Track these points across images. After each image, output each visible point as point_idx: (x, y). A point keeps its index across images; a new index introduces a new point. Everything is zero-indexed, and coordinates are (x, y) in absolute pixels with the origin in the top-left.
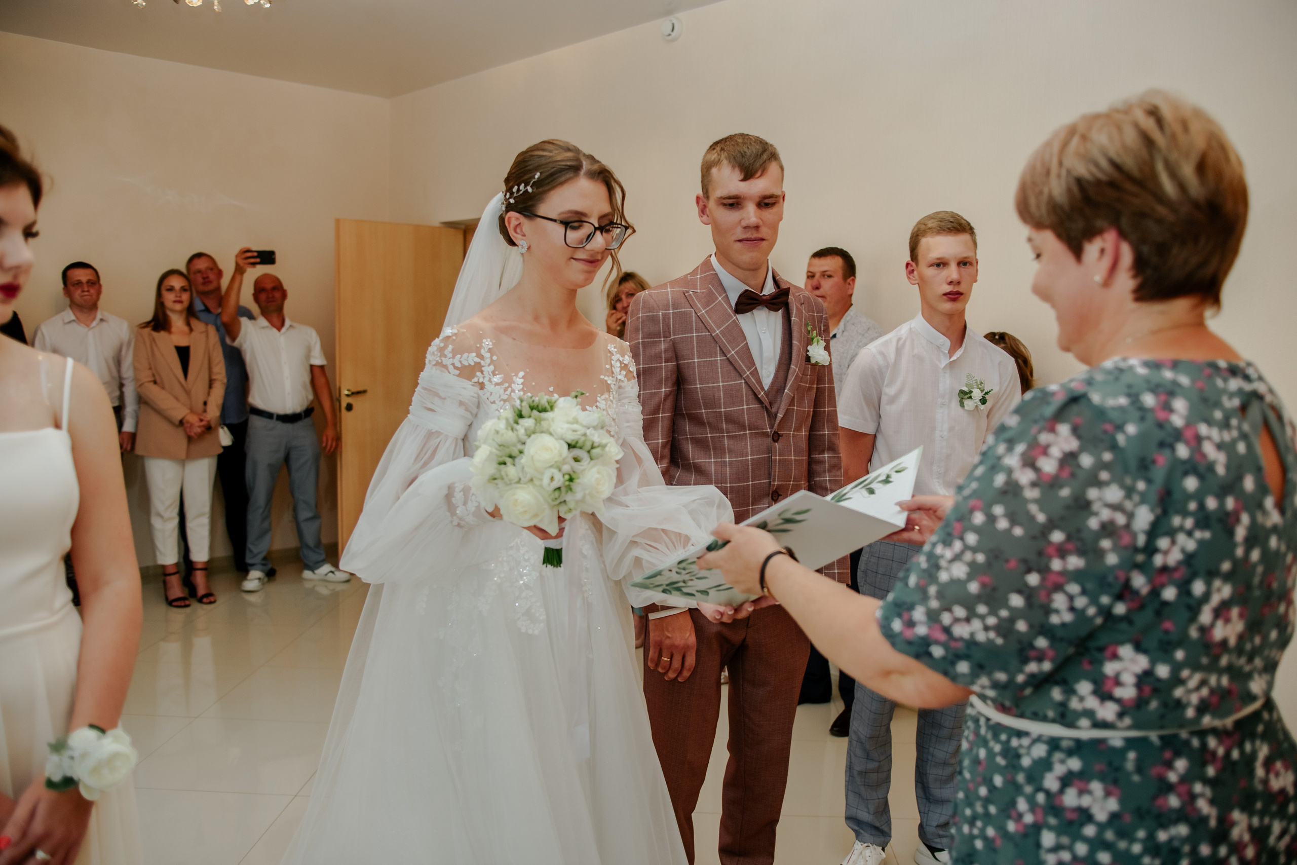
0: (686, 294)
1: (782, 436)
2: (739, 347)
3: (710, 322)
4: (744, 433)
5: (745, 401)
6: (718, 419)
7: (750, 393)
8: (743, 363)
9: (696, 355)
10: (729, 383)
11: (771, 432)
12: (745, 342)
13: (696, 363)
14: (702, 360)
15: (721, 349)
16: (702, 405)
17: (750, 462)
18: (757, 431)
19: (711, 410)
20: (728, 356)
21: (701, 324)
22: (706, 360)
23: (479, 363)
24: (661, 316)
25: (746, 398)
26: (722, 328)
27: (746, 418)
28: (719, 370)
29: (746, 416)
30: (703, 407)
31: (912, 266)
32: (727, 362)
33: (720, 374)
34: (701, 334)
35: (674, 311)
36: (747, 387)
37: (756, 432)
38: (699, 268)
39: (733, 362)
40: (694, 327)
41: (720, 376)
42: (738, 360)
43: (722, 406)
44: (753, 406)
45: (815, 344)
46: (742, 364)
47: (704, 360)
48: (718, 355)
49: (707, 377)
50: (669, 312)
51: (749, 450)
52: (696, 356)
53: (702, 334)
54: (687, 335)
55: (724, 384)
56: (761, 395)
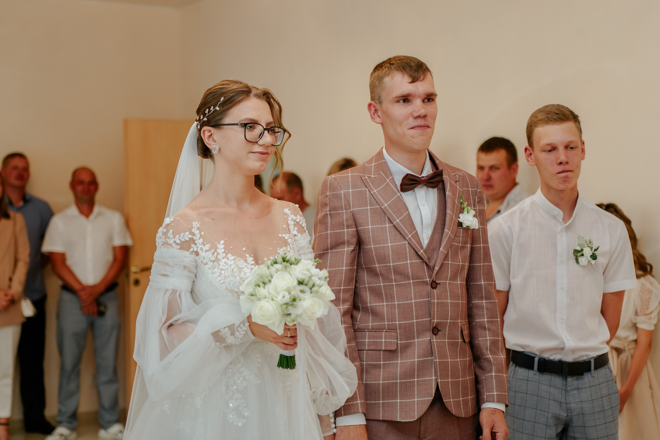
0: (363, 178)
1: (440, 284)
2: (402, 217)
3: (380, 198)
4: (409, 282)
5: (408, 257)
6: (388, 271)
7: (413, 250)
8: (406, 228)
9: (370, 223)
10: (395, 244)
11: (430, 281)
12: (407, 212)
13: (370, 229)
14: (375, 226)
15: (389, 218)
16: (376, 261)
17: (414, 305)
18: (419, 280)
19: (382, 265)
20: (394, 224)
21: (373, 199)
22: (377, 226)
23: (192, 238)
24: (342, 194)
25: (410, 255)
26: (389, 202)
27: (410, 270)
28: (388, 234)
29: (409, 269)
30: (376, 263)
31: (529, 150)
32: (394, 228)
33: (389, 237)
34: (373, 207)
35: (353, 190)
36: (410, 247)
37: (418, 281)
38: (374, 158)
39: (398, 228)
40: (368, 202)
41: (389, 238)
42: (402, 226)
43: (391, 262)
44: (414, 261)
45: (465, 212)
46: (405, 229)
47: (376, 226)
48: (387, 223)
49: (379, 239)
50: (349, 191)
51: (413, 295)
52: (370, 224)
53: (375, 207)
54: (362, 208)
55: (392, 244)
56: (421, 252)
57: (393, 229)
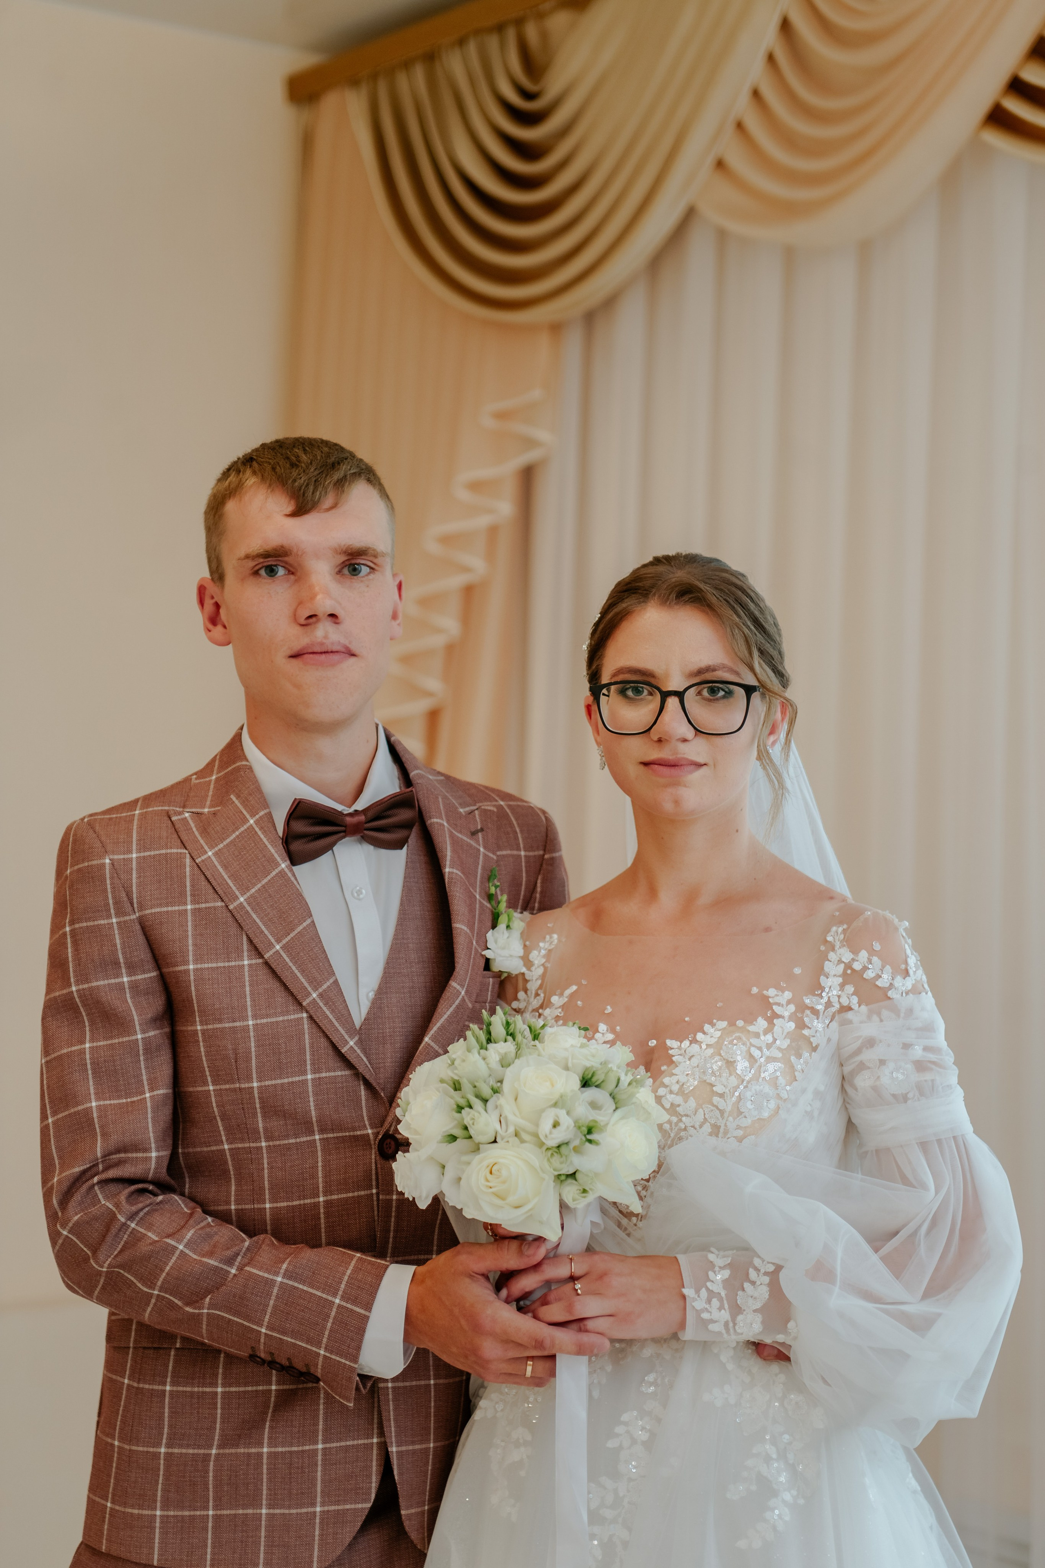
0: (174, 818)
2: (292, 935)
3: (226, 877)
4: (308, 1138)
5: (308, 1062)
6: (246, 1106)
7: (323, 1042)
8: (303, 972)
9: (191, 953)
10: (269, 1020)
11: (376, 1135)
12: (309, 921)
13: (192, 973)
14: (206, 966)
15: (250, 941)
16: (208, 1073)
17: (322, 1211)
18: (340, 1134)
19: (227, 1086)
20: (266, 956)
21: (204, 883)
22: (214, 965)
24: (107, 867)
25: (312, 1055)
26: (253, 890)
27: (312, 1104)
28: (248, 989)
29: (311, 1099)
30: (209, 1079)
32: (266, 971)
33: (248, 999)
34: (203, 905)
35: (142, 854)
36: (315, 1030)
37: (337, 1137)
38: (218, 758)
39: (278, 970)
40: (188, 889)
41: (249, 1003)
42: (291, 964)
43: (254, 1076)
44: (328, 1074)
46: (299, 974)
47: (210, 965)
48: (245, 954)
49: (217, 1006)
50: (130, 856)
51: (320, 1180)
52: (191, 958)
53: (208, 905)
54: (170, 909)
55: (259, 1021)
56: (348, 1047)
57: (263, 973)
